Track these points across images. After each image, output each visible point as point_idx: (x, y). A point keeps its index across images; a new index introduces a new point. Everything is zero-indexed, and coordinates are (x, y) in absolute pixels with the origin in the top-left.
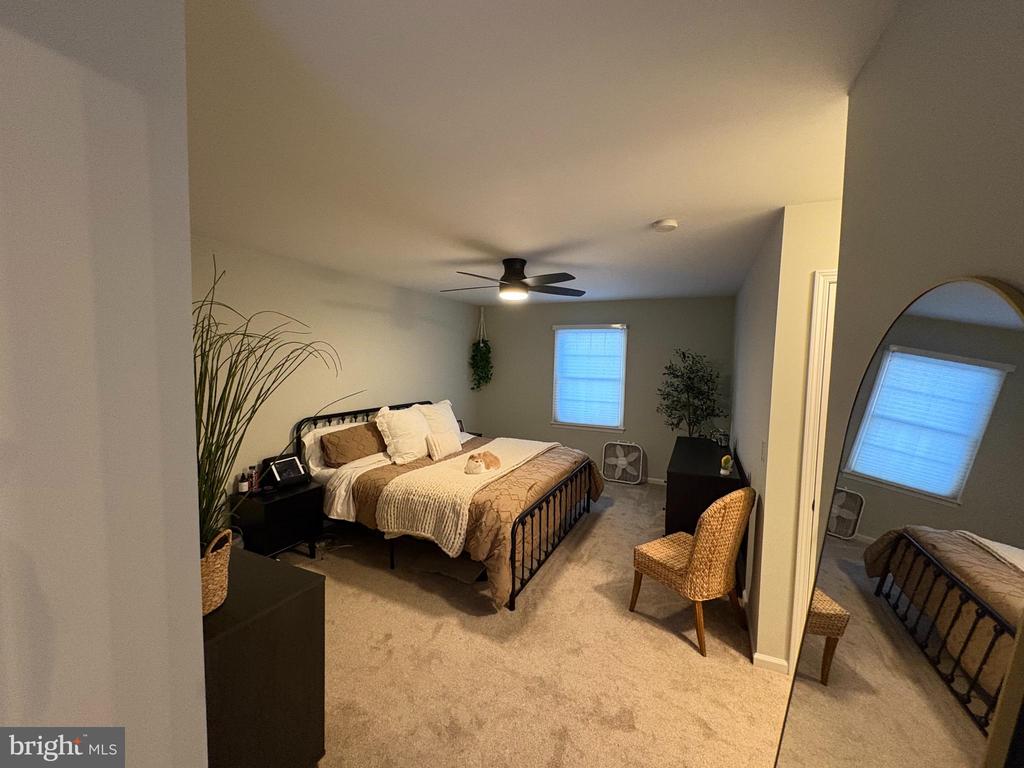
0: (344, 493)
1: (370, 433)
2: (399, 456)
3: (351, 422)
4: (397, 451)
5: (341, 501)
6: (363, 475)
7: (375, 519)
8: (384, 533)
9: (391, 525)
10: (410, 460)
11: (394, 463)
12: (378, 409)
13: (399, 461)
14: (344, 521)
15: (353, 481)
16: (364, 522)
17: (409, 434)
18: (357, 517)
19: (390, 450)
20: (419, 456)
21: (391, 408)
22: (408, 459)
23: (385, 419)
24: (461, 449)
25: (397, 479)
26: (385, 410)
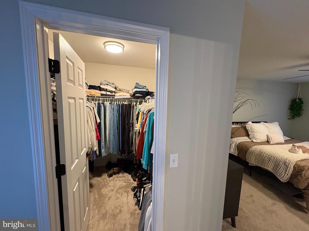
0: (234, 146)
1: (243, 130)
2: (254, 139)
3: (235, 125)
4: (254, 137)
5: (233, 148)
6: (241, 142)
7: (246, 158)
8: (249, 163)
9: (252, 161)
10: (259, 141)
11: (253, 141)
12: (248, 122)
13: (254, 141)
14: (233, 155)
15: (237, 144)
16: (241, 157)
17: (259, 132)
18: (238, 155)
19: (250, 136)
20: (263, 141)
21: (253, 122)
22: (258, 141)
23: (250, 125)
24: (284, 142)
25: (255, 147)
26: (250, 123)
